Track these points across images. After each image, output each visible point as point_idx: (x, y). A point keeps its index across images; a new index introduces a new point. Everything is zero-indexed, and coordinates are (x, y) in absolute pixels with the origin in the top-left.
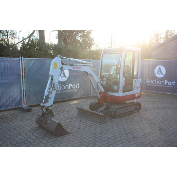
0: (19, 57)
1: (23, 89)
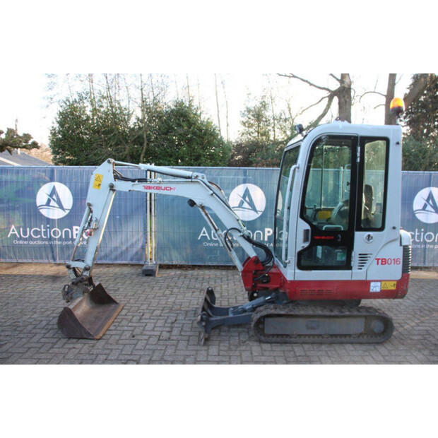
1: (151, 228)
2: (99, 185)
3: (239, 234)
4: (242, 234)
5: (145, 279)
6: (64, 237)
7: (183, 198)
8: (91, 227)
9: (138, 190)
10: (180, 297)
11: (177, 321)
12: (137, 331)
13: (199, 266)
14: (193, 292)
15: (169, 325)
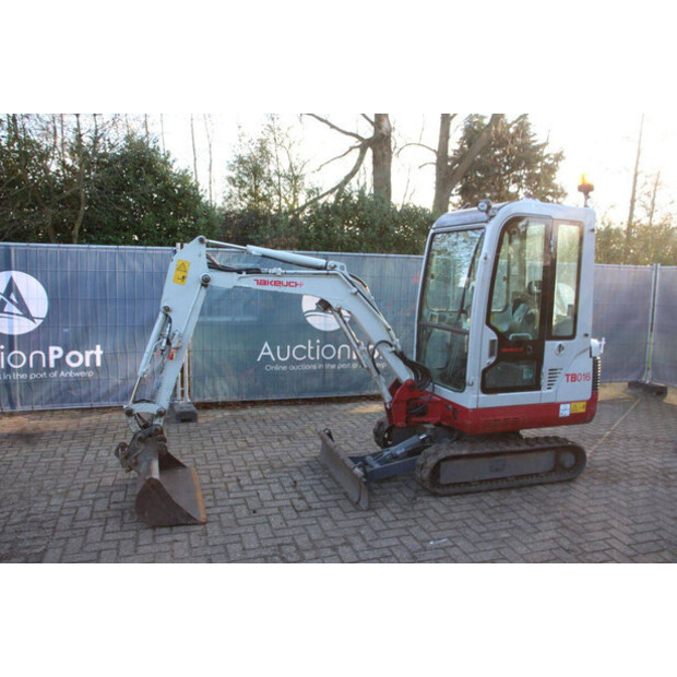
0: (174, 245)
2: (184, 277)
4: (393, 349)
5: (183, 427)
6: (31, 366)
9: (247, 286)
10: (267, 448)
11: (298, 483)
12: (253, 503)
13: (250, 402)
14: (279, 441)
15: (291, 489)
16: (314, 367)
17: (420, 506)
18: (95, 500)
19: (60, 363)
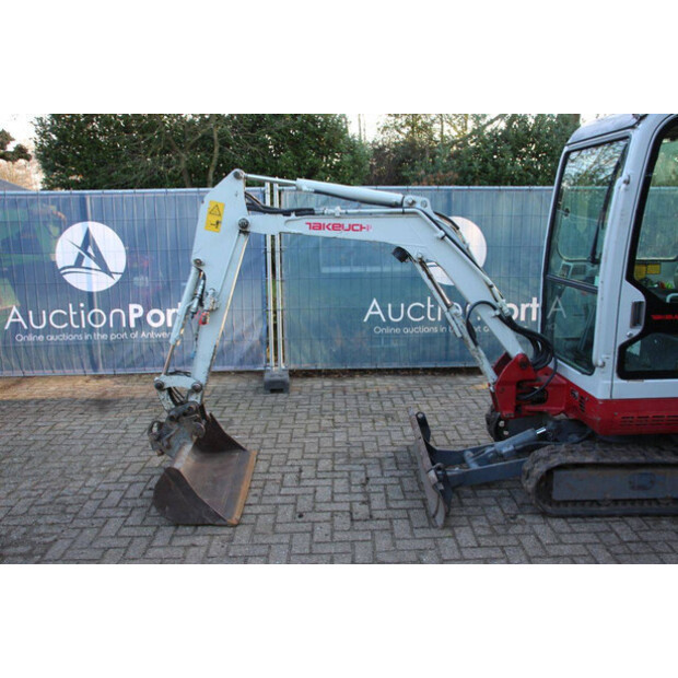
2: (218, 223)
3: (493, 313)
4: (498, 313)
5: (271, 398)
6: (111, 325)
7: (384, 245)
8: (206, 308)
9: (297, 231)
10: (354, 431)
11: (371, 481)
12: (304, 504)
13: (360, 370)
14: (374, 421)
15: (359, 489)
16: (435, 330)
17: (518, 529)
18: (131, 484)
19: (141, 322)
